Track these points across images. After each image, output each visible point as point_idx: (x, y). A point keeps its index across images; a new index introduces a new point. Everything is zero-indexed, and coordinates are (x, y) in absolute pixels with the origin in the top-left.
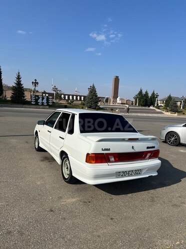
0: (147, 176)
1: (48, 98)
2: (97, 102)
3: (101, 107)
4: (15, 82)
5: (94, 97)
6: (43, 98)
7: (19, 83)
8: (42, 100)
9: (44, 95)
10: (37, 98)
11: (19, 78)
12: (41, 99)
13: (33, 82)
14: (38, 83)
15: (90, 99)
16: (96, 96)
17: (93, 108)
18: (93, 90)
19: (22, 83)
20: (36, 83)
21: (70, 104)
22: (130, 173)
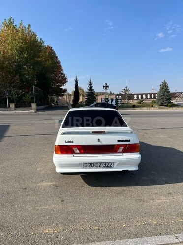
0: (121, 170)
1: (117, 100)
2: (170, 99)
3: (176, 103)
4: (88, 88)
5: (166, 94)
6: (112, 100)
7: (91, 89)
8: (112, 102)
9: (117, 97)
10: (106, 100)
11: (90, 84)
12: (110, 101)
13: (104, 87)
14: (108, 86)
15: (162, 96)
16: (168, 92)
17: (166, 106)
18: (164, 87)
19: (93, 88)
20: (106, 87)
21: (140, 103)
22: (99, 165)
